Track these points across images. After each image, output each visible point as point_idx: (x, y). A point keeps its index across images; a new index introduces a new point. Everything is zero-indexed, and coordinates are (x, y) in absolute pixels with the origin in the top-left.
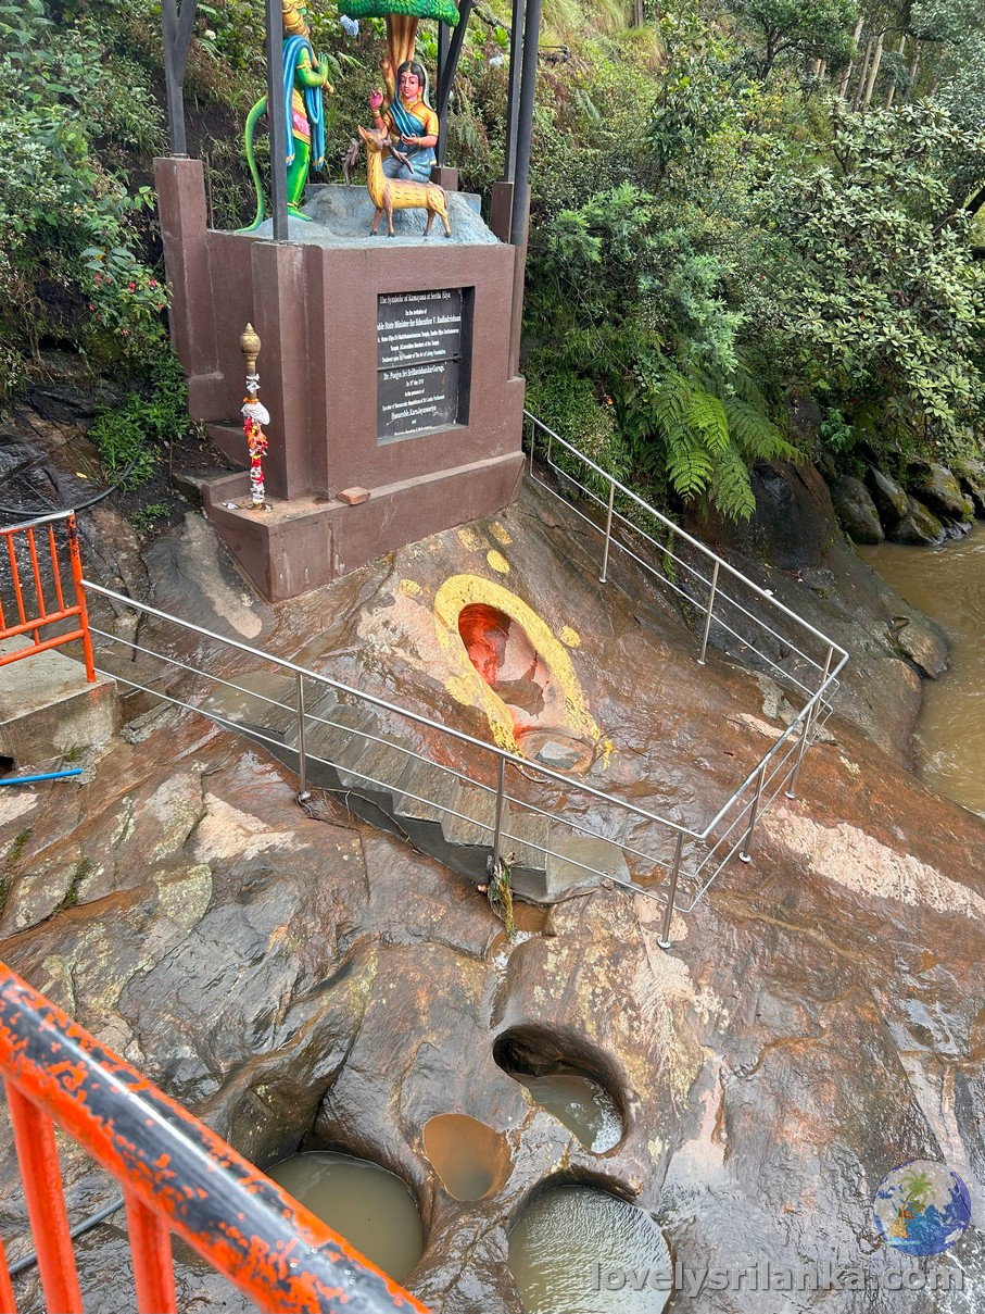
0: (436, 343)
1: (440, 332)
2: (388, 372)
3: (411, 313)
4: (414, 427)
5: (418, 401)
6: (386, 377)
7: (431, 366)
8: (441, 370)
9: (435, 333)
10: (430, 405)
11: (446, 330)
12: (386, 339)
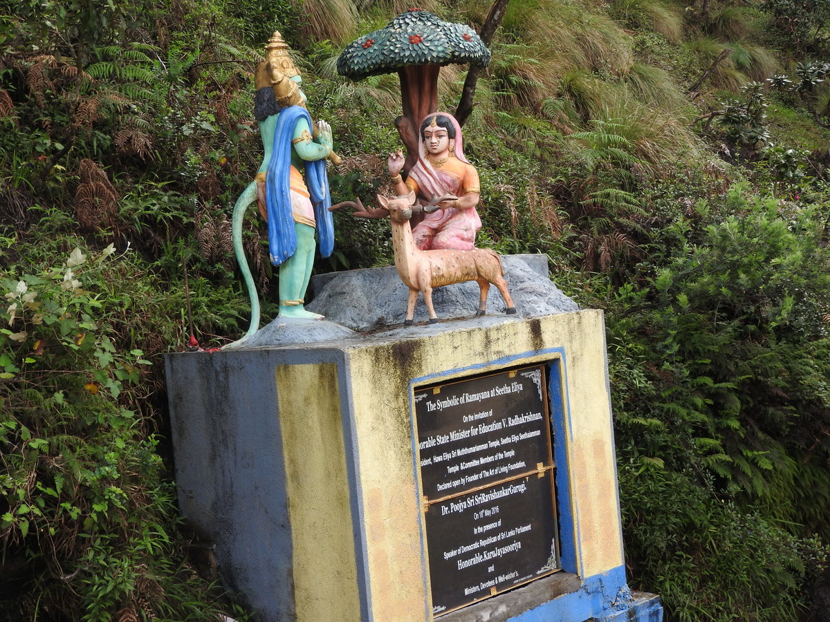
0: (512, 453)
1: (515, 438)
2: (447, 503)
3: (471, 418)
4: (492, 577)
5: (495, 539)
6: (445, 510)
7: (506, 485)
8: (522, 488)
9: (507, 440)
10: (511, 541)
11: (523, 433)
12: (440, 458)
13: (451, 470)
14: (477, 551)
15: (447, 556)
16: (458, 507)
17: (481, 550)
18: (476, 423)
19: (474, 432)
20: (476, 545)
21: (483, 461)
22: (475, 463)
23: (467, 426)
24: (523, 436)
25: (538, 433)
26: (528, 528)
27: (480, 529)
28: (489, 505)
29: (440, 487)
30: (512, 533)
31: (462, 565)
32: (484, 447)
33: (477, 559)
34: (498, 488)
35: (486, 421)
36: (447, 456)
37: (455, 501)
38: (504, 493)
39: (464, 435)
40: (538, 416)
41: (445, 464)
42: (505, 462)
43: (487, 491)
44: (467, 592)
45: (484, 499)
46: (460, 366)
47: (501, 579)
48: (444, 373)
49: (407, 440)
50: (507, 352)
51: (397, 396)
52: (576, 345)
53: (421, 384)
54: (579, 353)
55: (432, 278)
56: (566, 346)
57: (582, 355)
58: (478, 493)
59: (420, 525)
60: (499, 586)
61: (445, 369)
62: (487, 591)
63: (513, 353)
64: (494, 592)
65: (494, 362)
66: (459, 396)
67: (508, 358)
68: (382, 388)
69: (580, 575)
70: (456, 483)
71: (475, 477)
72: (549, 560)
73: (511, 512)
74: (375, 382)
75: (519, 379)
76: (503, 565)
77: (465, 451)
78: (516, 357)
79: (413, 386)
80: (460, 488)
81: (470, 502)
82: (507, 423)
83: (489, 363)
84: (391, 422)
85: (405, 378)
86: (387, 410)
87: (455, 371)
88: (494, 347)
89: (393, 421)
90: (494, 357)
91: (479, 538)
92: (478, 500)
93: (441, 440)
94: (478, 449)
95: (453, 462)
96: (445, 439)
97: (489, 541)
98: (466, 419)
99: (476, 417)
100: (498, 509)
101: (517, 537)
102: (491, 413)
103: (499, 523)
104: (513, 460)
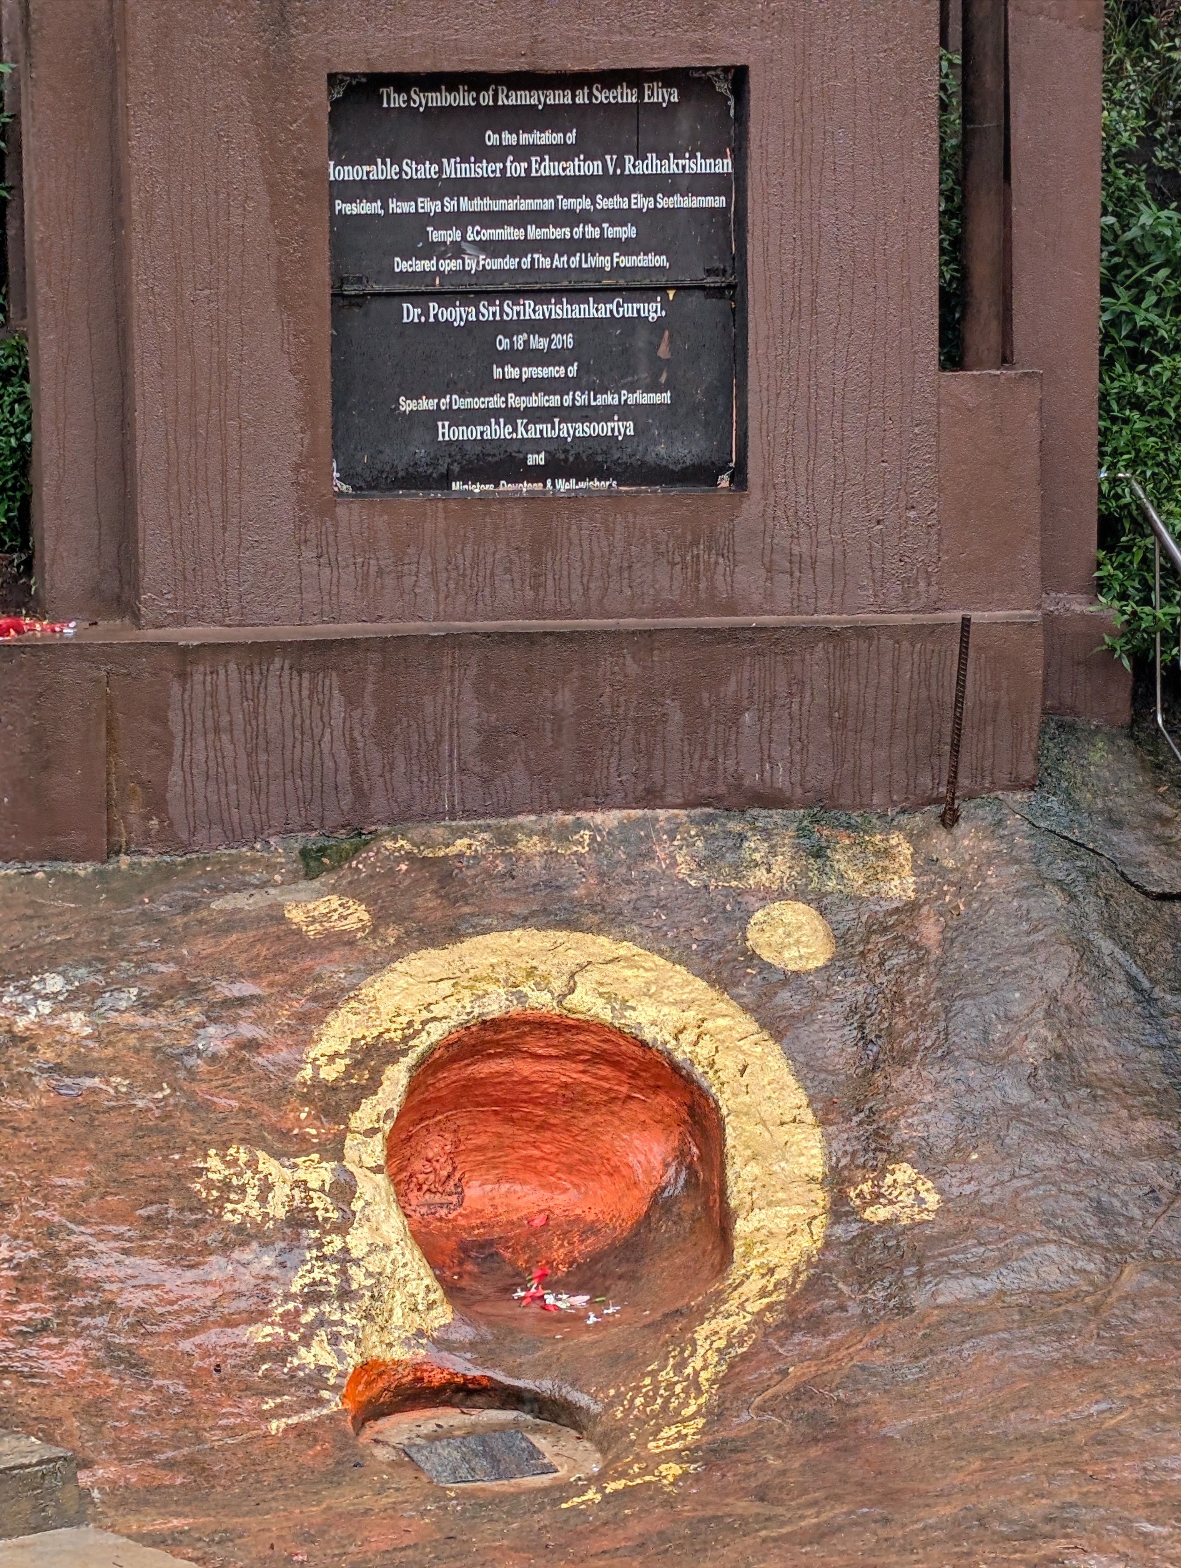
0: (629, 232)
1: (641, 202)
2: (420, 300)
4: (536, 475)
5: (554, 401)
6: (410, 313)
7: (604, 293)
8: (650, 311)
9: (618, 202)
10: (605, 414)
11: (669, 194)
12: (407, 207)
13: (436, 235)
14: (496, 413)
15: (407, 405)
16: (456, 315)
17: (510, 415)
18: (522, 153)
19: (516, 169)
20: (496, 401)
21: (534, 232)
22: (510, 233)
23: (498, 153)
24: (664, 202)
25: (719, 202)
26: (664, 397)
27: (512, 372)
28: (545, 327)
29: (402, 266)
30: (610, 399)
31: (446, 432)
32: (547, 204)
33: (498, 431)
34: (577, 294)
35: (559, 153)
36: (430, 206)
37: (445, 297)
39: (485, 169)
40: (724, 166)
41: (423, 220)
42: (605, 246)
43: (541, 295)
44: (457, 489)
45: (531, 310)
47: (562, 486)
58: (516, 297)
66: (478, 88)
70: (448, 265)
71: (508, 263)
73: (607, 354)
77: (485, 204)
80: (454, 276)
82: (620, 164)
91: (507, 386)
92: (511, 311)
93: (413, 170)
94: (525, 205)
95: (444, 220)
96: (427, 171)
97: (537, 400)
98: (492, 139)
99: (526, 138)
100: (569, 340)
101: (624, 412)
102: (571, 137)
103: (573, 371)
104: (627, 247)
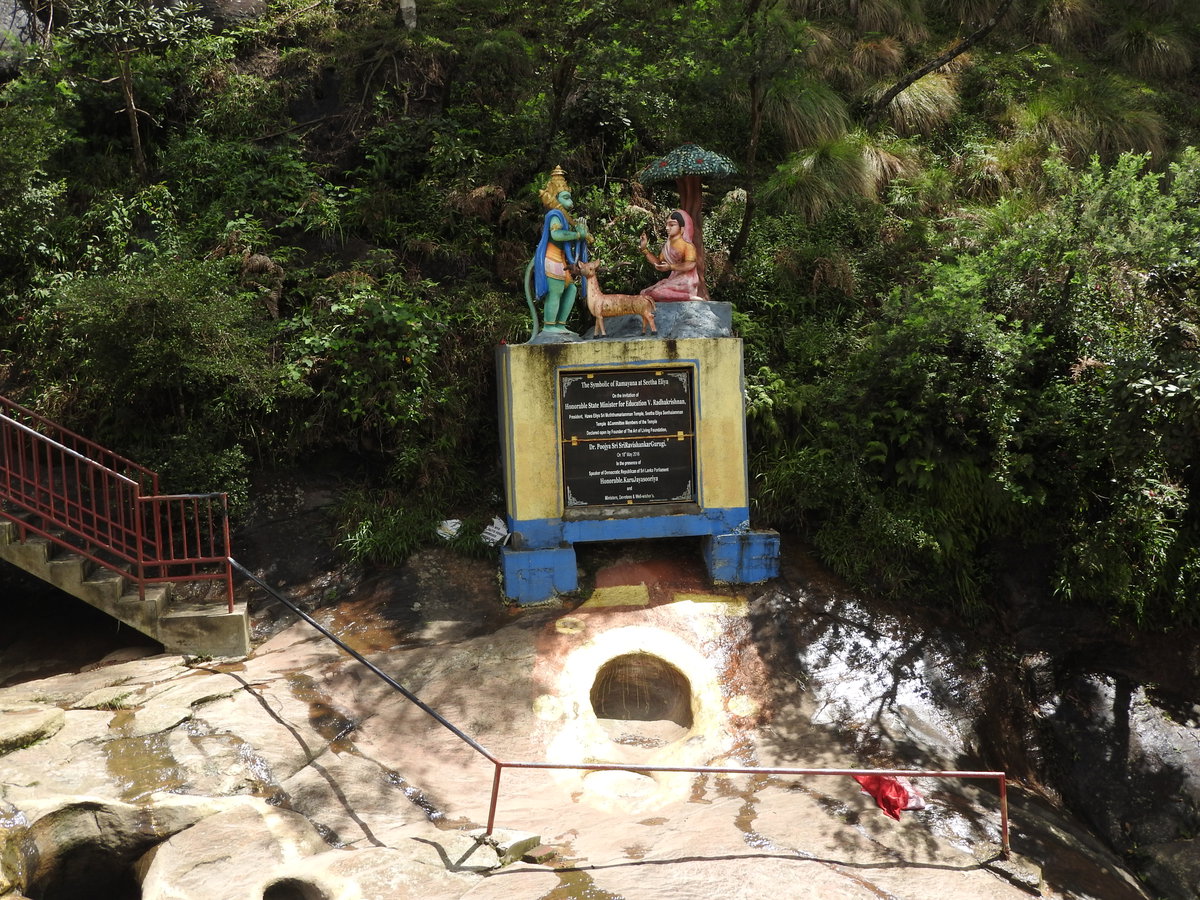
0: (655, 422)
1: (658, 413)
2: (594, 443)
3: (619, 396)
4: (630, 493)
5: (634, 471)
6: (592, 447)
7: (648, 441)
8: (662, 445)
9: (651, 413)
10: (649, 475)
11: (666, 411)
12: (590, 416)
13: (599, 424)
14: (617, 476)
15: (591, 474)
16: (605, 447)
17: (622, 476)
18: (623, 400)
19: (622, 405)
20: (617, 472)
21: (627, 423)
22: (620, 423)
23: (616, 400)
24: (665, 413)
25: (681, 412)
26: (667, 470)
27: (622, 463)
28: (631, 450)
29: (589, 433)
30: (650, 470)
31: (603, 481)
32: (631, 414)
33: (618, 481)
34: (640, 441)
35: (633, 400)
36: (597, 416)
37: (602, 443)
38: (647, 445)
39: (612, 405)
40: (682, 402)
41: (595, 420)
42: (648, 426)
43: (630, 442)
44: (606, 498)
45: (627, 445)
46: (599, 362)
47: (637, 496)
48: (585, 365)
49: (550, 400)
50: (643, 358)
51: (545, 375)
52: (711, 359)
53: (566, 369)
54: (714, 365)
55: (602, 311)
56: (701, 359)
57: (716, 366)
58: (622, 442)
59: (557, 450)
60: (634, 500)
61: (586, 363)
62: (625, 501)
63: (649, 358)
64: (630, 502)
65: (631, 363)
66: (610, 381)
67: (644, 362)
68: (534, 368)
69: (700, 504)
70: (602, 433)
71: (620, 432)
72: (685, 493)
73: (650, 458)
74: (529, 365)
75: (664, 377)
76: (639, 488)
77: (613, 415)
78: (651, 362)
79: (559, 370)
80: (604, 436)
81: (614, 446)
82: (652, 402)
83: (625, 363)
84: (539, 389)
85: (553, 365)
86: (537, 381)
87: (594, 365)
88: (631, 354)
89: (541, 388)
90: (630, 360)
91: (620, 468)
92: (621, 446)
93: (592, 406)
94: (624, 415)
95: (601, 420)
96: (596, 406)
97: (629, 471)
98: (614, 396)
99: (624, 396)
100: (638, 454)
101: (655, 474)
102: (637, 395)
103: (640, 462)
104: (655, 426)
